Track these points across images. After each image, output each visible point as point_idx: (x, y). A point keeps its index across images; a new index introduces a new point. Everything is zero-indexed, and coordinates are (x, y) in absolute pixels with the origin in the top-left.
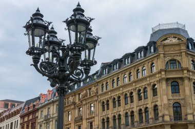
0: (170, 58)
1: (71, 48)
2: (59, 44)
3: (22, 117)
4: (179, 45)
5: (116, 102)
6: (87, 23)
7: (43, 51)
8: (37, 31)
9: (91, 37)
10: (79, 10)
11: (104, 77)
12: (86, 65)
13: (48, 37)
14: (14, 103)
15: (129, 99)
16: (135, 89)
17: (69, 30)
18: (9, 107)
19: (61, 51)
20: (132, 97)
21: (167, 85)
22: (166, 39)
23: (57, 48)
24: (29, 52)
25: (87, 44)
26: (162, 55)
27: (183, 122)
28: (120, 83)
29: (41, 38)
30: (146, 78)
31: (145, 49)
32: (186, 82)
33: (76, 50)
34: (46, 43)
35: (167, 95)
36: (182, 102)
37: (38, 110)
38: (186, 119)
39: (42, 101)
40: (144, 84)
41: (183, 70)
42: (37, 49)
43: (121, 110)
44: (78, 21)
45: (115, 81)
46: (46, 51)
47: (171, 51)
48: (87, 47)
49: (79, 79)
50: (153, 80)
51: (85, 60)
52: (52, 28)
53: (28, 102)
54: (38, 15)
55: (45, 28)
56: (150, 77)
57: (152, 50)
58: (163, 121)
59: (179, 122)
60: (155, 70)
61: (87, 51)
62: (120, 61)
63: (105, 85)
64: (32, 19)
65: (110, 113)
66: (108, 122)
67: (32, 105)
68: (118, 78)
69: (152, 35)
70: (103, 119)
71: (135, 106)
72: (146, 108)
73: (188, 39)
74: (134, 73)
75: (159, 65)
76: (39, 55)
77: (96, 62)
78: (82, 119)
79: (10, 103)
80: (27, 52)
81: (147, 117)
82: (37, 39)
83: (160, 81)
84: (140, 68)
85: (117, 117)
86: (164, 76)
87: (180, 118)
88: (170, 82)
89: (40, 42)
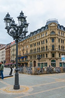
0: (52, 31)
1: (19, 27)
2: (16, 25)
3: (6, 49)
4: (55, 26)
5: (35, 45)
6: (25, 18)
7: (10, 28)
8: (8, 21)
9: (26, 23)
10: (22, 13)
11: (31, 37)
12: (24, 33)
13: (12, 23)
14: (3, 45)
15: (39, 44)
16: (40, 41)
17: (19, 20)
18: (2, 46)
19: (16, 28)
20: (39, 43)
21: (51, 40)
22: (51, 24)
23: (15, 27)
24: (6, 28)
25: (25, 26)
26: (49, 30)
27: (55, 51)
28: (36, 39)
29: (9, 23)
30: (44, 37)
31: (44, 28)
32: (56, 38)
33: (21, 28)
34: (11, 25)
35: (50, 43)
36: (55, 45)
37: (11, 47)
38: (55, 50)
39: (12, 44)
40: (43, 39)
41: (56, 35)
42: (8, 27)
43: (36, 47)
44: (22, 17)
45: (35, 38)
46: (11, 28)
47: (52, 28)
48: (25, 27)
49: (22, 37)
50: (46, 38)
51: (24, 31)
52: (13, 20)
53: (7, 45)
54: (8, 15)
55: (11, 20)
56: (45, 37)
57: (47, 28)
58: (49, 50)
59: (53, 51)
60: (47, 35)
61: (25, 28)
62: (36, 32)
63: (31, 39)
64: (6, 17)
65: (33, 48)
66: (32, 51)
67: (8, 46)
68: (35, 37)
69: (47, 23)
70: (31, 50)
71: (40, 46)
72: (44, 47)
73: (58, 25)
74: (40, 35)
75: (49, 33)
76: (9, 29)
77: (28, 32)
78: (24, 50)
79: (2, 45)
80: (5, 28)
81: (44, 49)
82: (8, 24)
83: (48, 38)
84: (42, 34)
85: (35, 49)
86: (50, 37)
87: (54, 50)
88: (51, 39)
89: (9, 25)
